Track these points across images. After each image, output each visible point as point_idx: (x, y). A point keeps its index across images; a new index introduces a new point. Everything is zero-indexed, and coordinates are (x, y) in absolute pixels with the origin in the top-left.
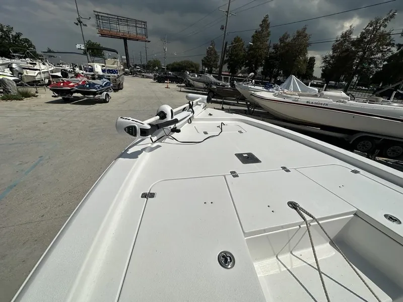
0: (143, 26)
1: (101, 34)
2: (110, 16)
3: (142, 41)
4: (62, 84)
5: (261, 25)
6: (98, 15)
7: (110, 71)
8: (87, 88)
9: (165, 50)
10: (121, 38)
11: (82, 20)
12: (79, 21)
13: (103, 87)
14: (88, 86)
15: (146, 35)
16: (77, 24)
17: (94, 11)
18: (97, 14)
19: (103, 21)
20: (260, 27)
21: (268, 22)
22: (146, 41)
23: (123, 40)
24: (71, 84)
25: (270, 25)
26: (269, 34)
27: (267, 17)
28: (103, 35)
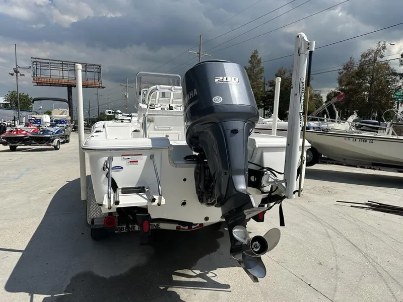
0: (96, 70)
1: (37, 82)
2: (51, 62)
3: (94, 87)
4: (15, 133)
5: (250, 62)
6: (36, 62)
7: (57, 122)
8: (41, 135)
9: (126, 96)
10: (63, 85)
11: (19, 70)
12: (17, 72)
13: (56, 134)
14: (42, 133)
15: (99, 80)
16: (12, 75)
17: (32, 58)
18: (35, 60)
19: (42, 68)
20: (249, 64)
21: (258, 58)
22: (99, 87)
23: (67, 88)
24: (24, 132)
25: (262, 61)
26: (262, 71)
27: (256, 52)
28: (39, 84)
